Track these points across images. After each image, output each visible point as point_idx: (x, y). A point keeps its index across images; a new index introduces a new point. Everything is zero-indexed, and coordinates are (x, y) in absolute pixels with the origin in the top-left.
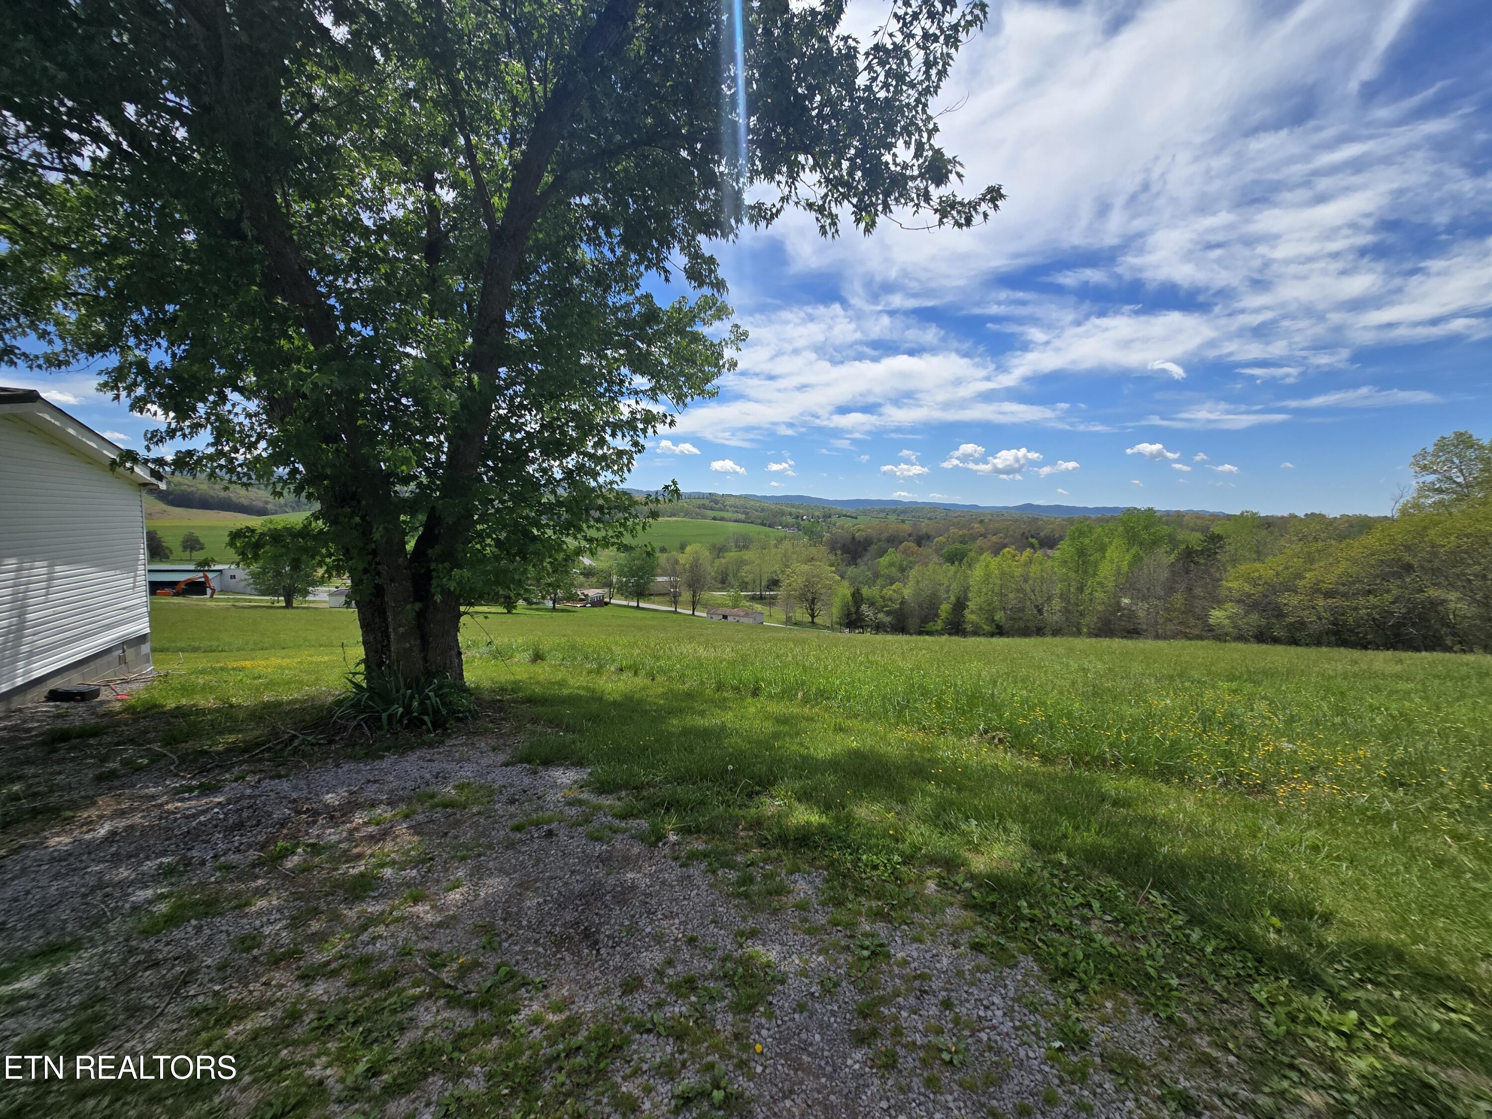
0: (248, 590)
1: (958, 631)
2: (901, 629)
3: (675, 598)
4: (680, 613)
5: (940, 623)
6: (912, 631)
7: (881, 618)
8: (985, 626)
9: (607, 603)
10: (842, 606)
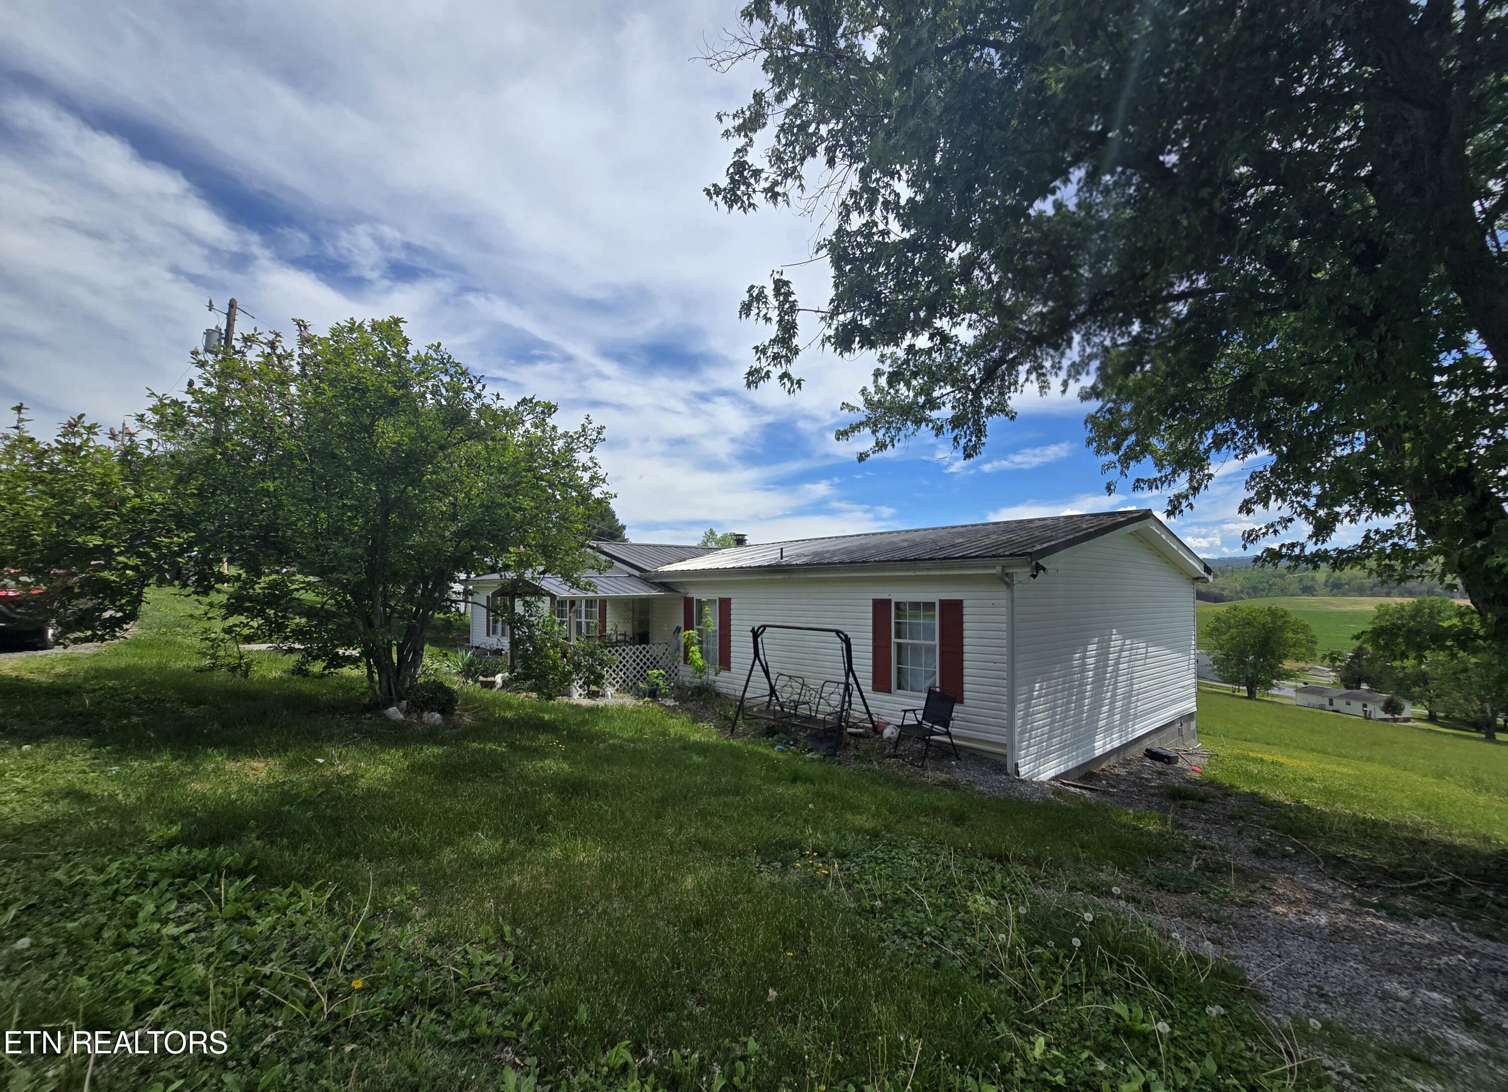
0: (1211, 676)
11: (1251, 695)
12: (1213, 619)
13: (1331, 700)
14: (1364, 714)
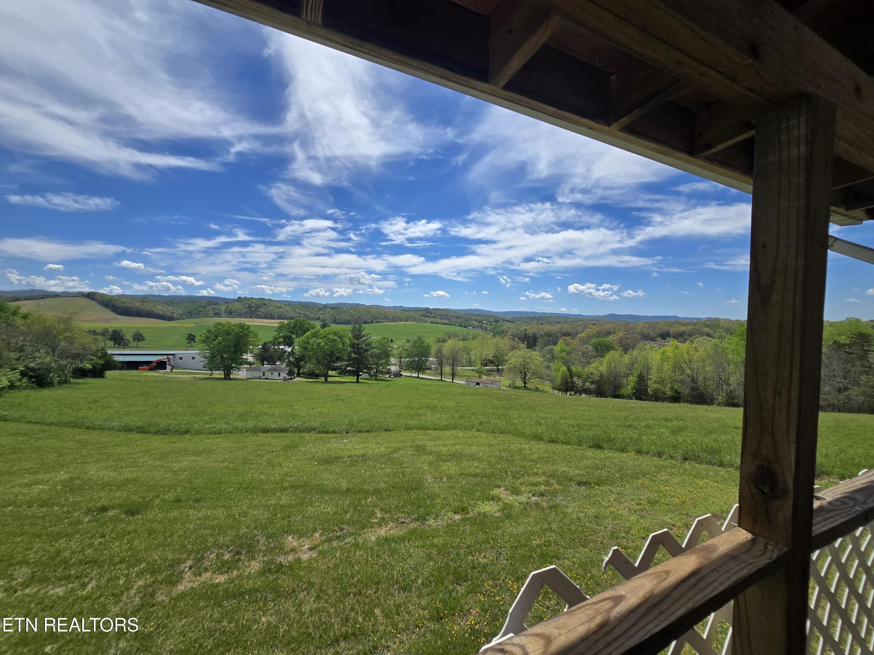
1: (641, 394)
2: (600, 393)
3: (441, 371)
4: (444, 381)
5: (628, 390)
6: (607, 393)
7: (587, 386)
8: (669, 392)
9: (401, 375)
10: (562, 378)
11: (227, 377)
12: (206, 332)
13: (264, 373)
14: (279, 378)
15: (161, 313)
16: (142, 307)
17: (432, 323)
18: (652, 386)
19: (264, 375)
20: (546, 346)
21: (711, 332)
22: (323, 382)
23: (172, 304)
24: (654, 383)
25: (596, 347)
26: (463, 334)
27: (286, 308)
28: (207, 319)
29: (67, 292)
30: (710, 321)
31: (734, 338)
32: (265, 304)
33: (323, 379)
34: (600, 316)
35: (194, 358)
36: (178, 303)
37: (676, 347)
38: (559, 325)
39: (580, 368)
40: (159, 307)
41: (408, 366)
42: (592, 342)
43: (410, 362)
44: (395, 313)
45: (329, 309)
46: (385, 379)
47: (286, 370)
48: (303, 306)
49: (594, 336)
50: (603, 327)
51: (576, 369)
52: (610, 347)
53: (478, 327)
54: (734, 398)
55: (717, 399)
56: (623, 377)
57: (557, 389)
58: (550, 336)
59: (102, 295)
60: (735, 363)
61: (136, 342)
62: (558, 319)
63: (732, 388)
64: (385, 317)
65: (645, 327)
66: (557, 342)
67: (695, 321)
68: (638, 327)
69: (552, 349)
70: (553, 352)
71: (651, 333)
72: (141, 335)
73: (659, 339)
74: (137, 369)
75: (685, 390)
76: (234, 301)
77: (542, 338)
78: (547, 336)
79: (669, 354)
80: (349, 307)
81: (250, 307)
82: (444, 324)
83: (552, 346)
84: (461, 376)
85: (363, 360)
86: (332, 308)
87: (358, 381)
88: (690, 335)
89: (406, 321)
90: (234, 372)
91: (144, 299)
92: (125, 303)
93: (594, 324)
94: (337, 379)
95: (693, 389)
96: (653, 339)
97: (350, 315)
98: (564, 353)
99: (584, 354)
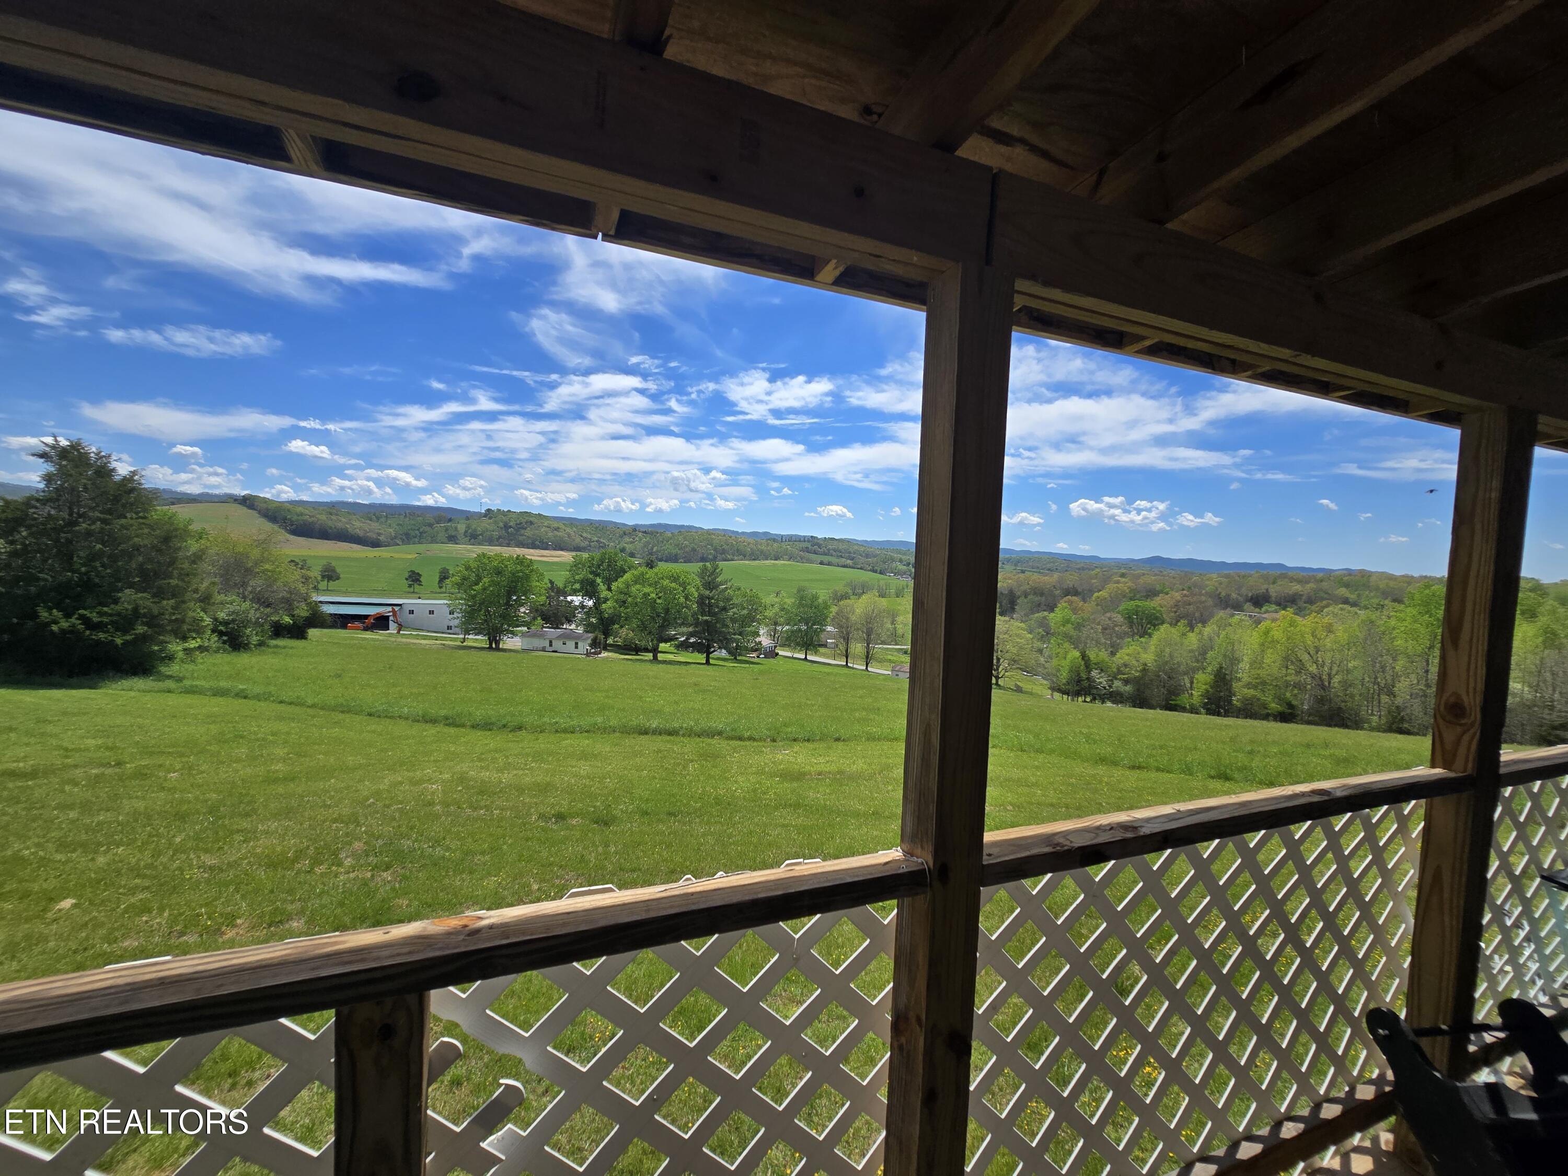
1: (1219, 707)
2: (1140, 700)
3: (847, 651)
4: (853, 668)
5: (1196, 696)
6: (1154, 703)
7: (1117, 687)
8: (1273, 705)
9: (777, 654)
10: (1071, 671)
11: (493, 646)
13: (551, 642)
14: (576, 651)
15: (361, 534)
16: (330, 523)
17: (821, 563)
18: (1241, 692)
19: (551, 645)
20: (1033, 613)
21: (1352, 596)
22: (650, 661)
23: (378, 519)
24: (1244, 687)
25: (1129, 617)
26: (879, 586)
27: (568, 530)
28: (435, 546)
29: (208, 494)
30: (1350, 575)
31: (1408, 610)
32: (531, 523)
33: (650, 656)
34: (1133, 560)
35: (431, 612)
36: (386, 517)
37: (1292, 624)
38: (1056, 576)
39: (1104, 655)
40: (357, 524)
41: (788, 639)
42: (1121, 608)
43: (792, 632)
44: (756, 544)
45: (640, 535)
46: (752, 660)
47: (588, 638)
48: (596, 528)
49: (1124, 596)
50: (1141, 581)
51: (1097, 655)
52: (1157, 618)
53: (905, 573)
54: (1402, 720)
55: (1369, 722)
56: (1185, 673)
57: (1060, 690)
58: (1042, 594)
59: (265, 500)
60: (1408, 656)
61: (326, 582)
62: (1053, 562)
63: (1399, 701)
64: (738, 550)
65: (1221, 584)
66: (1055, 606)
67: (1320, 575)
68: (1207, 582)
69: (1044, 618)
70: (1048, 624)
71: (1234, 596)
72: (334, 571)
73: (1248, 606)
74: (344, 626)
75: (1305, 704)
76: (479, 515)
77: (1026, 597)
78: (1035, 594)
79: (1277, 634)
80: (676, 532)
81: (506, 527)
82: (844, 566)
83: (1046, 613)
84: (881, 661)
85: (718, 625)
86: (645, 532)
87: (708, 663)
88: (1310, 601)
89: (776, 560)
90: (505, 638)
91: (333, 508)
92: (302, 514)
93: (1123, 575)
94: (670, 657)
95: (1321, 701)
96: (1238, 607)
97: (678, 545)
98: (1070, 625)
99: (1106, 629)
